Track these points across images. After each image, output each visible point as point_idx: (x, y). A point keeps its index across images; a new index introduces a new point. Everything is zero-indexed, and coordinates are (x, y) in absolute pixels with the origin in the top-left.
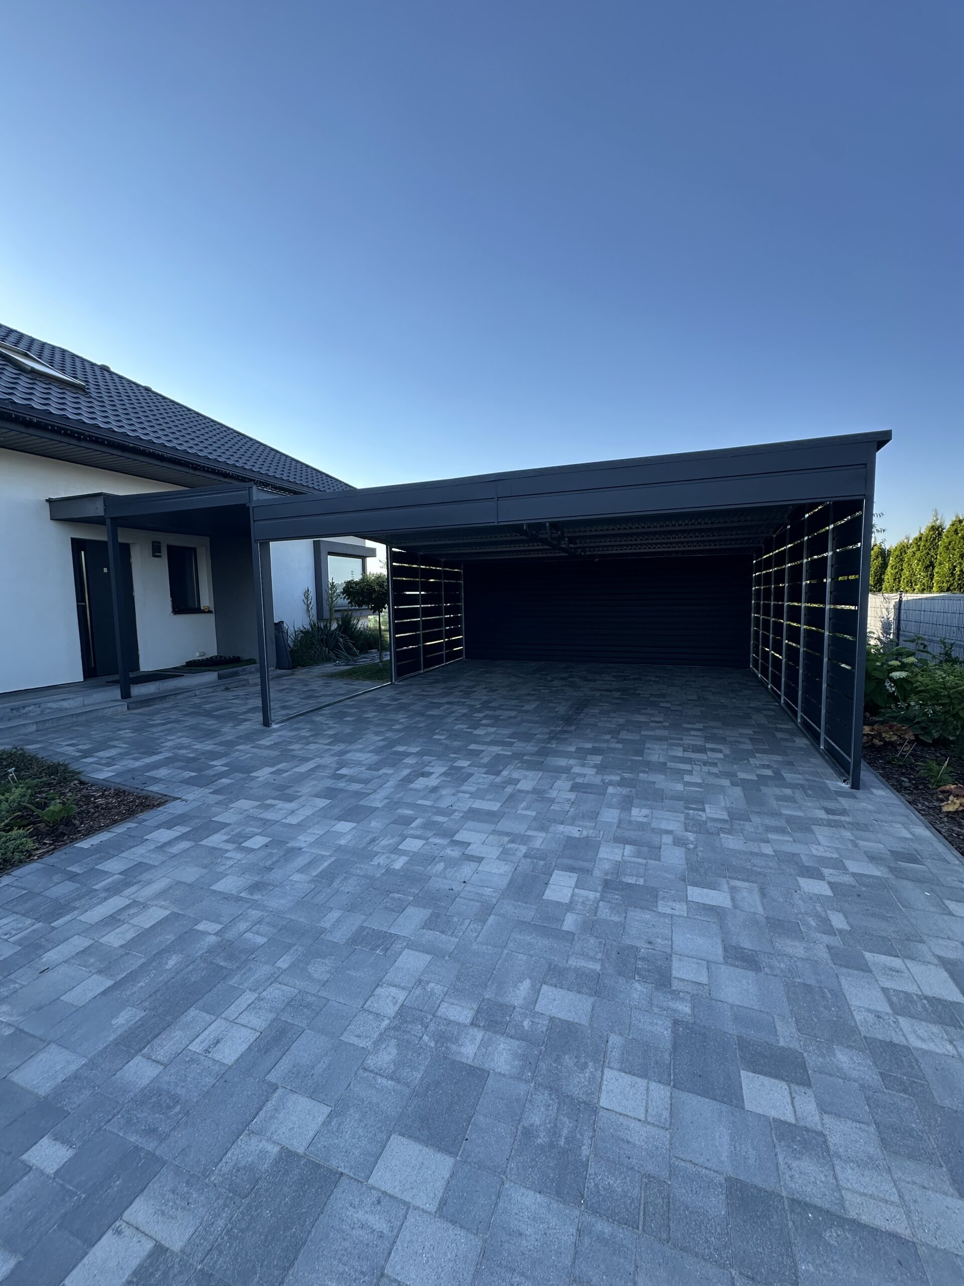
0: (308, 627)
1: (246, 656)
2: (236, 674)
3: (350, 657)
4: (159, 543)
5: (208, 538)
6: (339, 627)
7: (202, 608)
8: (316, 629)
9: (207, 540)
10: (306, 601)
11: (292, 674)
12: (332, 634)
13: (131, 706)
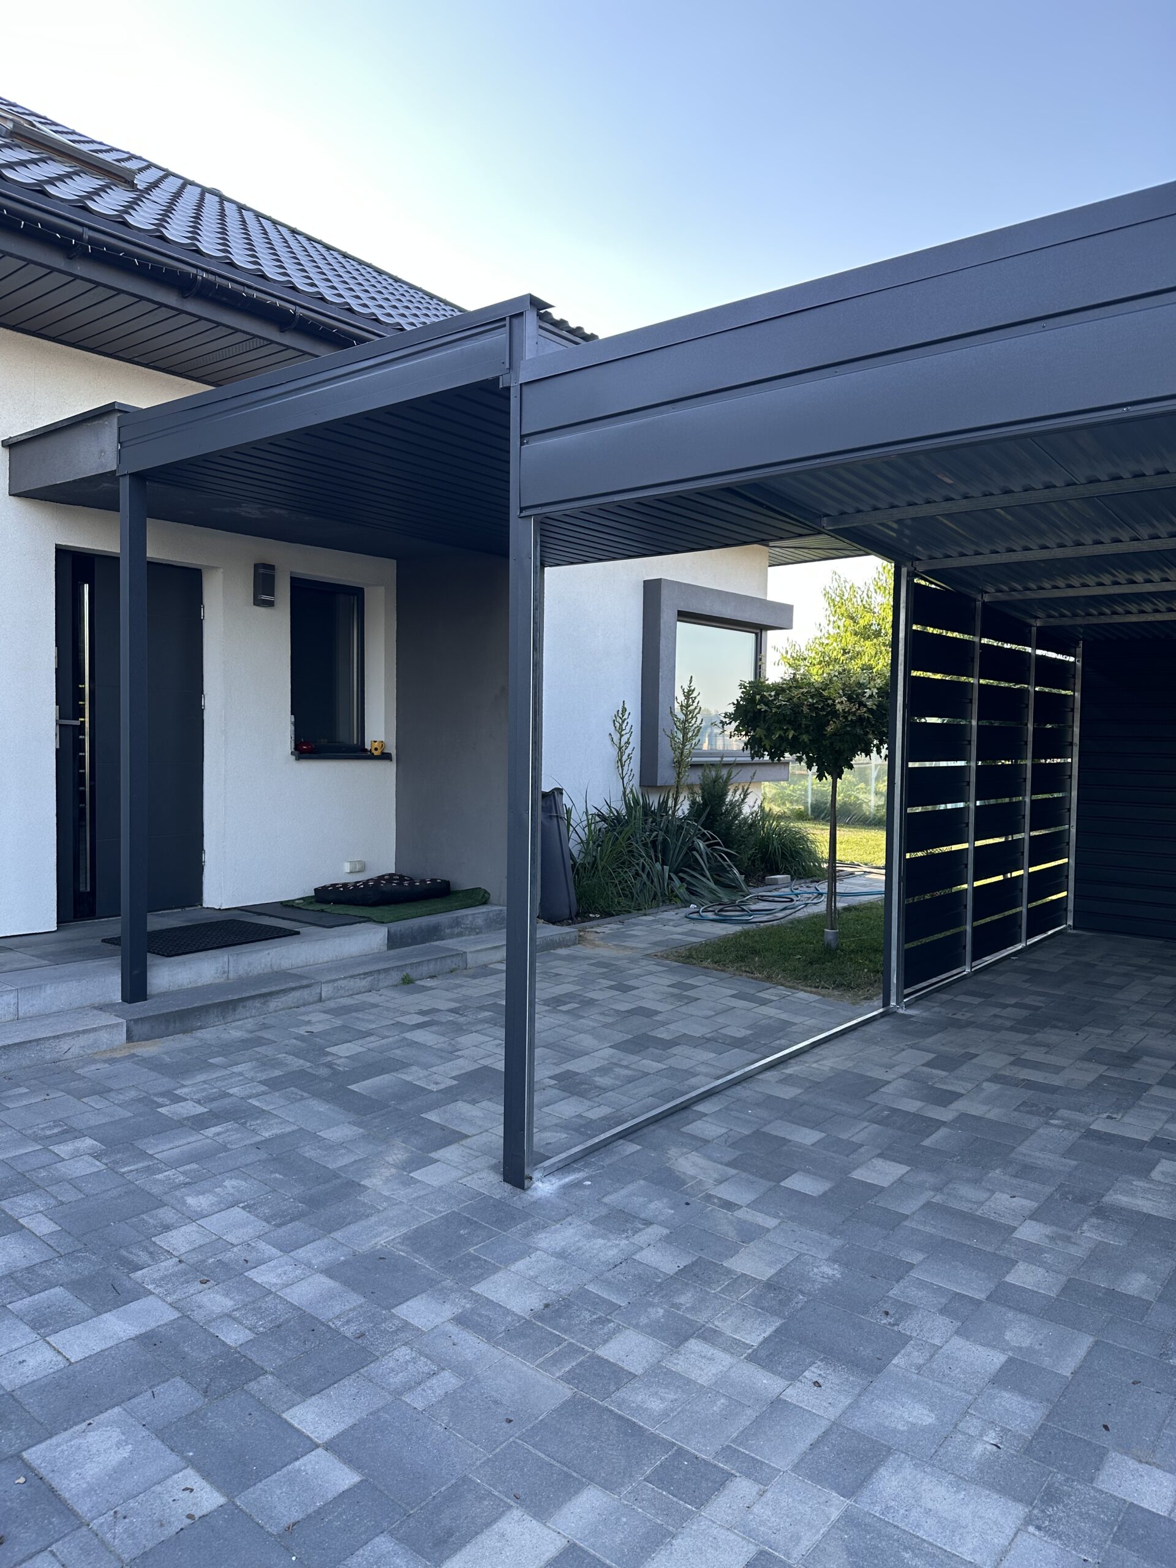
0: (619, 805)
1: (464, 881)
2: (433, 933)
3: (722, 894)
4: (272, 567)
5: (395, 562)
6: (696, 810)
7: (368, 746)
8: (639, 813)
9: (389, 567)
10: (616, 737)
11: (580, 940)
12: (681, 827)
13: (137, 1030)
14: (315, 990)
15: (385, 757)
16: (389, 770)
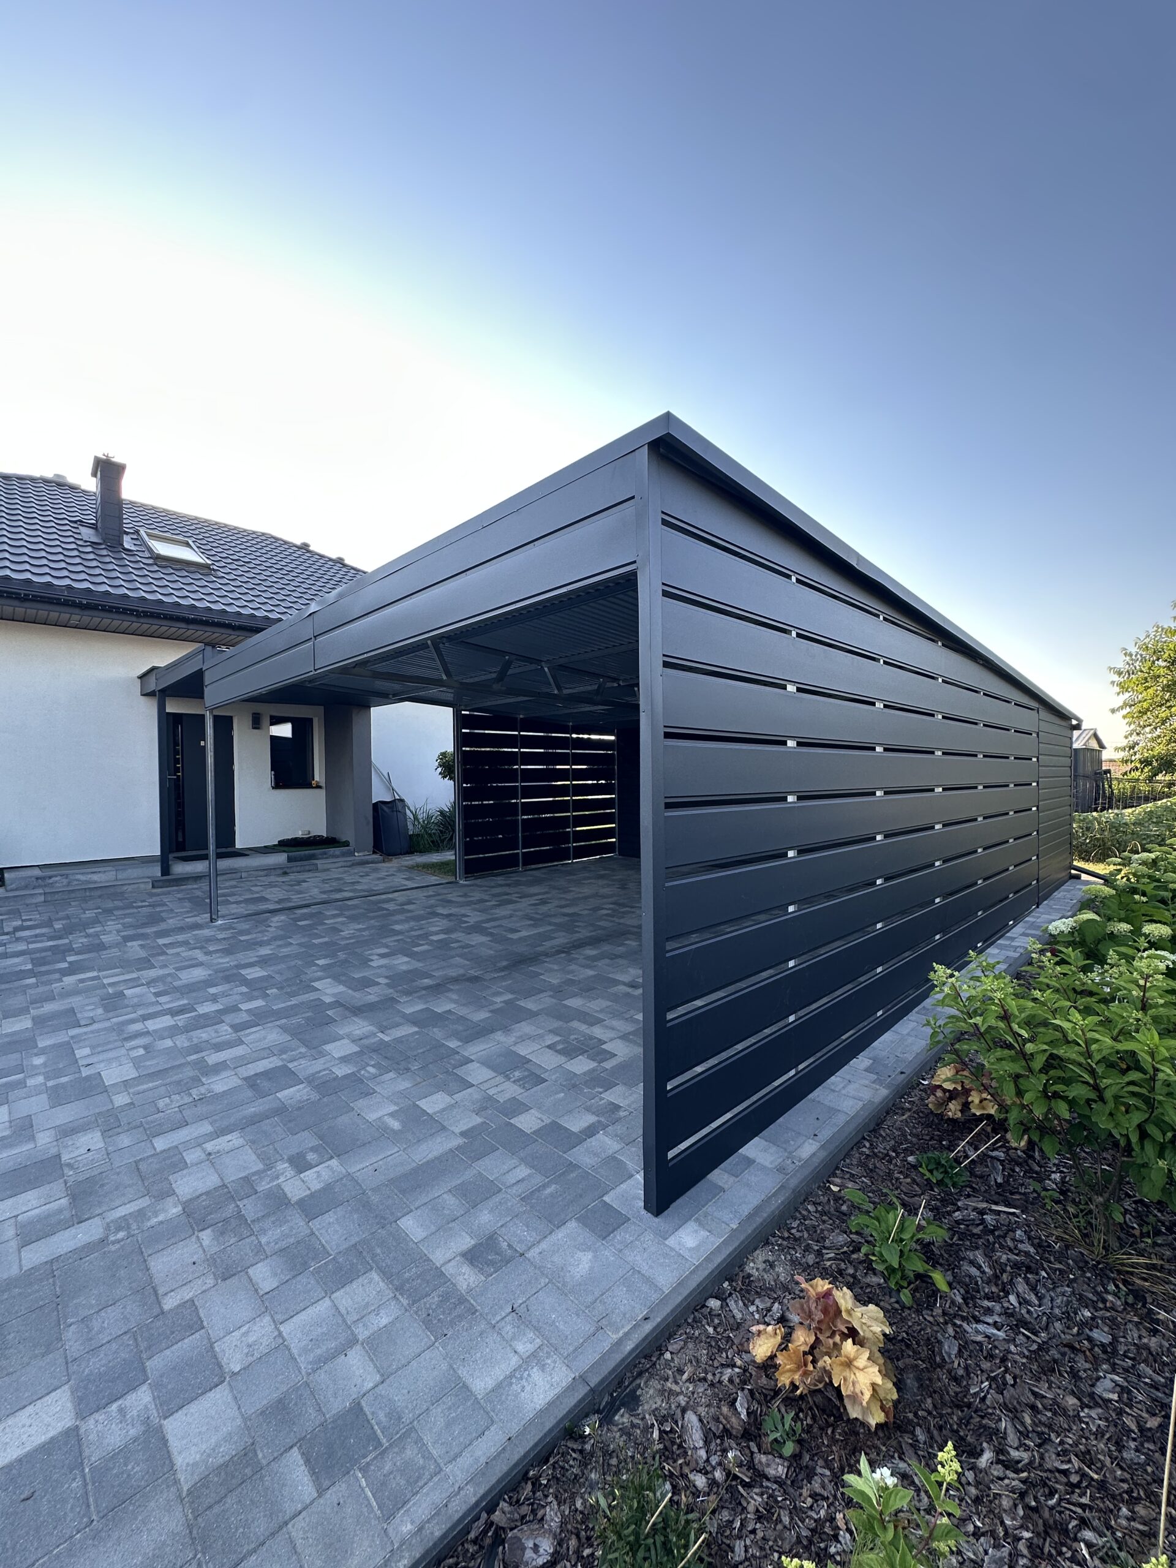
1: (343, 838)
2: (312, 857)
4: (260, 714)
5: (323, 707)
7: (313, 783)
13: (156, 884)
14: (239, 874)
15: (318, 787)
16: (322, 793)
